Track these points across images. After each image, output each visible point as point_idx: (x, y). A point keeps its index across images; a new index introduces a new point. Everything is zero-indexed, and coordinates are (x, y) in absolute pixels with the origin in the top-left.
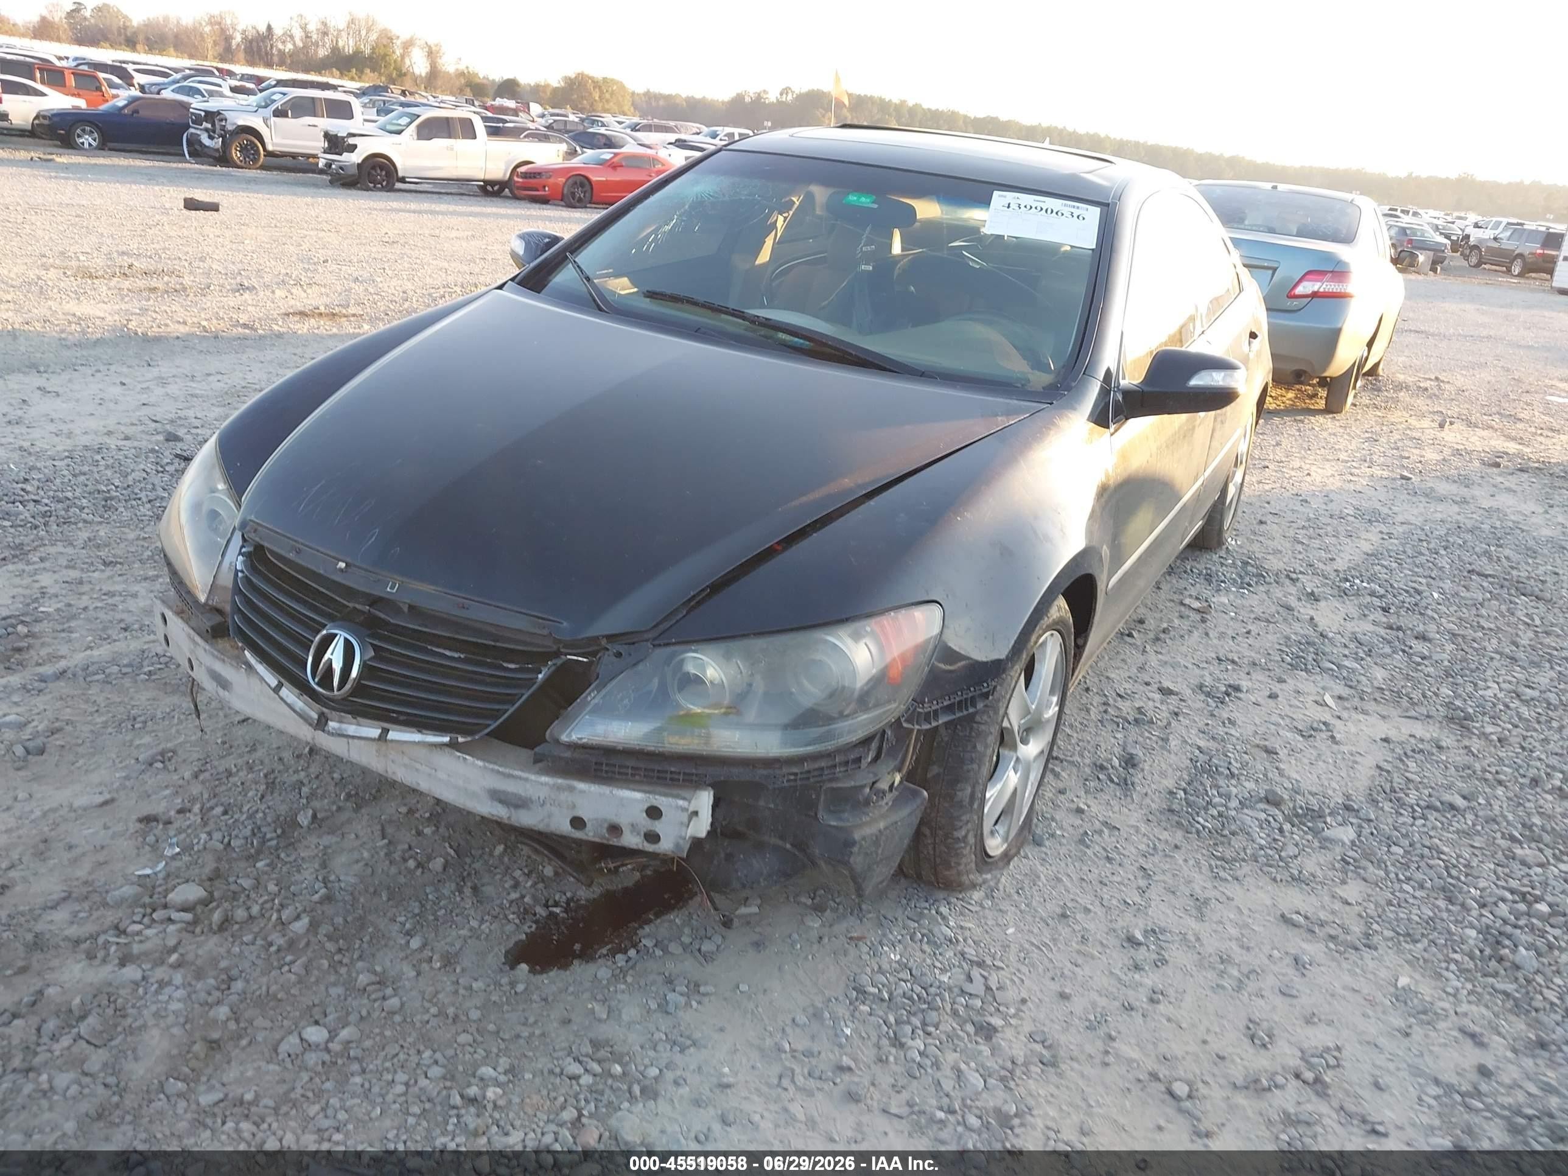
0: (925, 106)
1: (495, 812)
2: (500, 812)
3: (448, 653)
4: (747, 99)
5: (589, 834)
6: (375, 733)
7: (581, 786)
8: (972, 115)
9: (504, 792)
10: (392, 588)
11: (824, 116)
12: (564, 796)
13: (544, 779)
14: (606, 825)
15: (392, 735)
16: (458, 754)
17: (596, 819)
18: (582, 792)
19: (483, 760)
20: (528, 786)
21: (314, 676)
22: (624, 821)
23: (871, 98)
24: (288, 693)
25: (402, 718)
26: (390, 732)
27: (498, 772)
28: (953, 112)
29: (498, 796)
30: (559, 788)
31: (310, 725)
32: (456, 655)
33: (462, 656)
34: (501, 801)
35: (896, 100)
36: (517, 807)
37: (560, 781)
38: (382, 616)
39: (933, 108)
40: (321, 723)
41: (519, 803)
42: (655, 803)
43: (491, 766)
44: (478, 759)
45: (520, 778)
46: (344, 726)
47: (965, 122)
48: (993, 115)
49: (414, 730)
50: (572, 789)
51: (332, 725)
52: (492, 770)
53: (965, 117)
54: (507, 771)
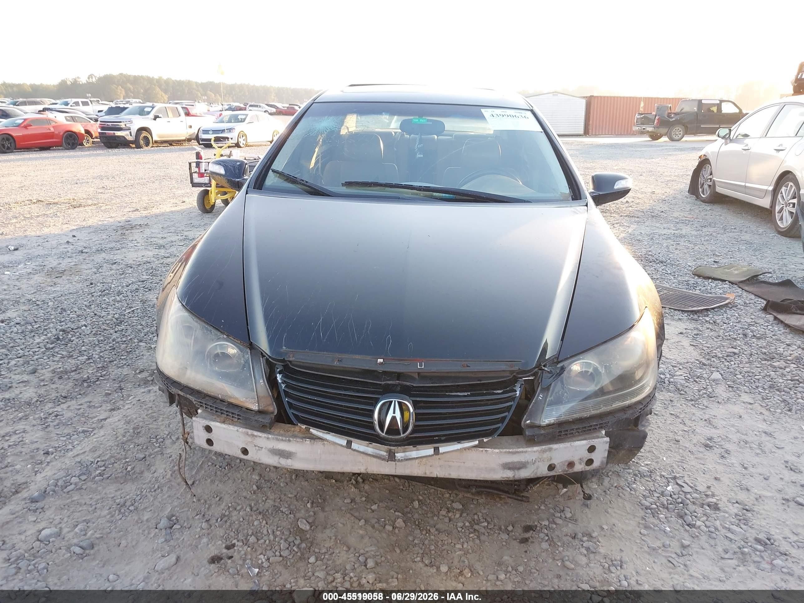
0: (173, 79)
1: (505, 476)
2: (509, 475)
3: (459, 394)
4: (69, 83)
5: (558, 471)
6: (431, 451)
7: (555, 446)
8: (200, 81)
9: (513, 463)
10: (421, 365)
11: (117, 88)
12: (545, 455)
13: (535, 449)
14: (567, 464)
15: (442, 449)
16: (481, 449)
17: (562, 462)
18: (556, 449)
19: (498, 449)
20: (526, 455)
21: (382, 430)
22: (576, 459)
23: (142, 77)
24: (358, 445)
25: (443, 438)
26: (440, 448)
27: (509, 452)
28: (189, 81)
29: (507, 466)
30: (544, 451)
31: (384, 459)
32: (466, 394)
33: (469, 393)
34: (509, 469)
35: (156, 77)
36: (519, 469)
37: (544, 447)
38: (408, 384)
39: (178, 80)
40: (392, 457)
41: (522, 466)
42: (592, 444)
43: (504, 450)
44: (494, 448)
45: (522, 452)
46: (407, 454)
47: (196, 85)
48: (211, 81)
49: (456, 443)
50: (550, 449)
51: (399, 455)
52: (505, 452)
53: (196, 83)
54: (514, 450)
